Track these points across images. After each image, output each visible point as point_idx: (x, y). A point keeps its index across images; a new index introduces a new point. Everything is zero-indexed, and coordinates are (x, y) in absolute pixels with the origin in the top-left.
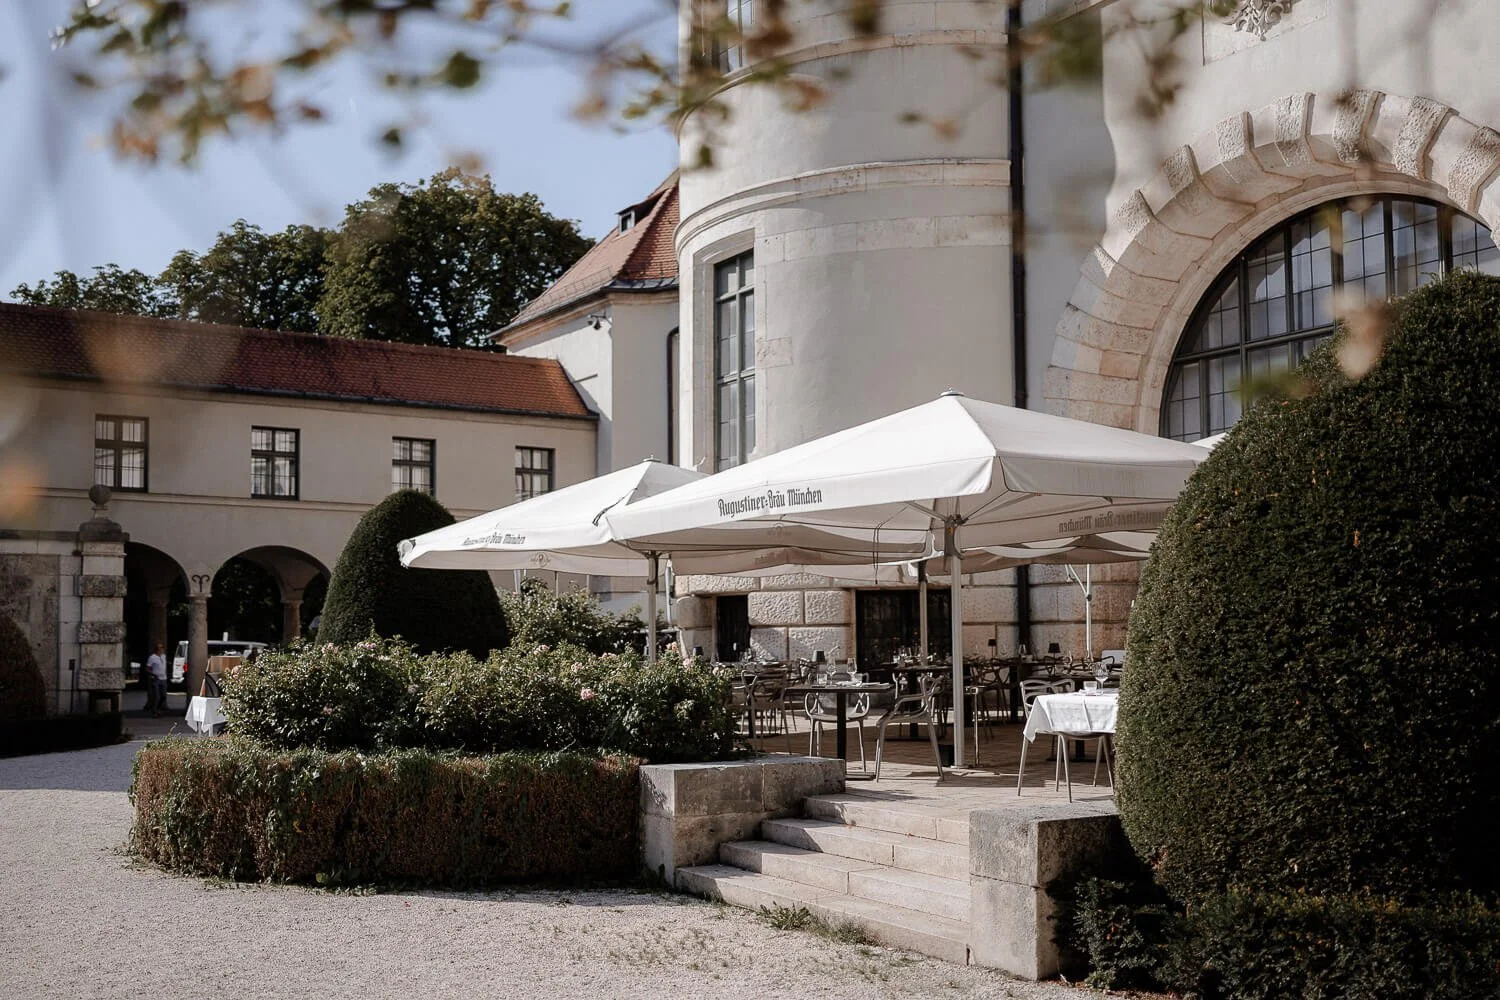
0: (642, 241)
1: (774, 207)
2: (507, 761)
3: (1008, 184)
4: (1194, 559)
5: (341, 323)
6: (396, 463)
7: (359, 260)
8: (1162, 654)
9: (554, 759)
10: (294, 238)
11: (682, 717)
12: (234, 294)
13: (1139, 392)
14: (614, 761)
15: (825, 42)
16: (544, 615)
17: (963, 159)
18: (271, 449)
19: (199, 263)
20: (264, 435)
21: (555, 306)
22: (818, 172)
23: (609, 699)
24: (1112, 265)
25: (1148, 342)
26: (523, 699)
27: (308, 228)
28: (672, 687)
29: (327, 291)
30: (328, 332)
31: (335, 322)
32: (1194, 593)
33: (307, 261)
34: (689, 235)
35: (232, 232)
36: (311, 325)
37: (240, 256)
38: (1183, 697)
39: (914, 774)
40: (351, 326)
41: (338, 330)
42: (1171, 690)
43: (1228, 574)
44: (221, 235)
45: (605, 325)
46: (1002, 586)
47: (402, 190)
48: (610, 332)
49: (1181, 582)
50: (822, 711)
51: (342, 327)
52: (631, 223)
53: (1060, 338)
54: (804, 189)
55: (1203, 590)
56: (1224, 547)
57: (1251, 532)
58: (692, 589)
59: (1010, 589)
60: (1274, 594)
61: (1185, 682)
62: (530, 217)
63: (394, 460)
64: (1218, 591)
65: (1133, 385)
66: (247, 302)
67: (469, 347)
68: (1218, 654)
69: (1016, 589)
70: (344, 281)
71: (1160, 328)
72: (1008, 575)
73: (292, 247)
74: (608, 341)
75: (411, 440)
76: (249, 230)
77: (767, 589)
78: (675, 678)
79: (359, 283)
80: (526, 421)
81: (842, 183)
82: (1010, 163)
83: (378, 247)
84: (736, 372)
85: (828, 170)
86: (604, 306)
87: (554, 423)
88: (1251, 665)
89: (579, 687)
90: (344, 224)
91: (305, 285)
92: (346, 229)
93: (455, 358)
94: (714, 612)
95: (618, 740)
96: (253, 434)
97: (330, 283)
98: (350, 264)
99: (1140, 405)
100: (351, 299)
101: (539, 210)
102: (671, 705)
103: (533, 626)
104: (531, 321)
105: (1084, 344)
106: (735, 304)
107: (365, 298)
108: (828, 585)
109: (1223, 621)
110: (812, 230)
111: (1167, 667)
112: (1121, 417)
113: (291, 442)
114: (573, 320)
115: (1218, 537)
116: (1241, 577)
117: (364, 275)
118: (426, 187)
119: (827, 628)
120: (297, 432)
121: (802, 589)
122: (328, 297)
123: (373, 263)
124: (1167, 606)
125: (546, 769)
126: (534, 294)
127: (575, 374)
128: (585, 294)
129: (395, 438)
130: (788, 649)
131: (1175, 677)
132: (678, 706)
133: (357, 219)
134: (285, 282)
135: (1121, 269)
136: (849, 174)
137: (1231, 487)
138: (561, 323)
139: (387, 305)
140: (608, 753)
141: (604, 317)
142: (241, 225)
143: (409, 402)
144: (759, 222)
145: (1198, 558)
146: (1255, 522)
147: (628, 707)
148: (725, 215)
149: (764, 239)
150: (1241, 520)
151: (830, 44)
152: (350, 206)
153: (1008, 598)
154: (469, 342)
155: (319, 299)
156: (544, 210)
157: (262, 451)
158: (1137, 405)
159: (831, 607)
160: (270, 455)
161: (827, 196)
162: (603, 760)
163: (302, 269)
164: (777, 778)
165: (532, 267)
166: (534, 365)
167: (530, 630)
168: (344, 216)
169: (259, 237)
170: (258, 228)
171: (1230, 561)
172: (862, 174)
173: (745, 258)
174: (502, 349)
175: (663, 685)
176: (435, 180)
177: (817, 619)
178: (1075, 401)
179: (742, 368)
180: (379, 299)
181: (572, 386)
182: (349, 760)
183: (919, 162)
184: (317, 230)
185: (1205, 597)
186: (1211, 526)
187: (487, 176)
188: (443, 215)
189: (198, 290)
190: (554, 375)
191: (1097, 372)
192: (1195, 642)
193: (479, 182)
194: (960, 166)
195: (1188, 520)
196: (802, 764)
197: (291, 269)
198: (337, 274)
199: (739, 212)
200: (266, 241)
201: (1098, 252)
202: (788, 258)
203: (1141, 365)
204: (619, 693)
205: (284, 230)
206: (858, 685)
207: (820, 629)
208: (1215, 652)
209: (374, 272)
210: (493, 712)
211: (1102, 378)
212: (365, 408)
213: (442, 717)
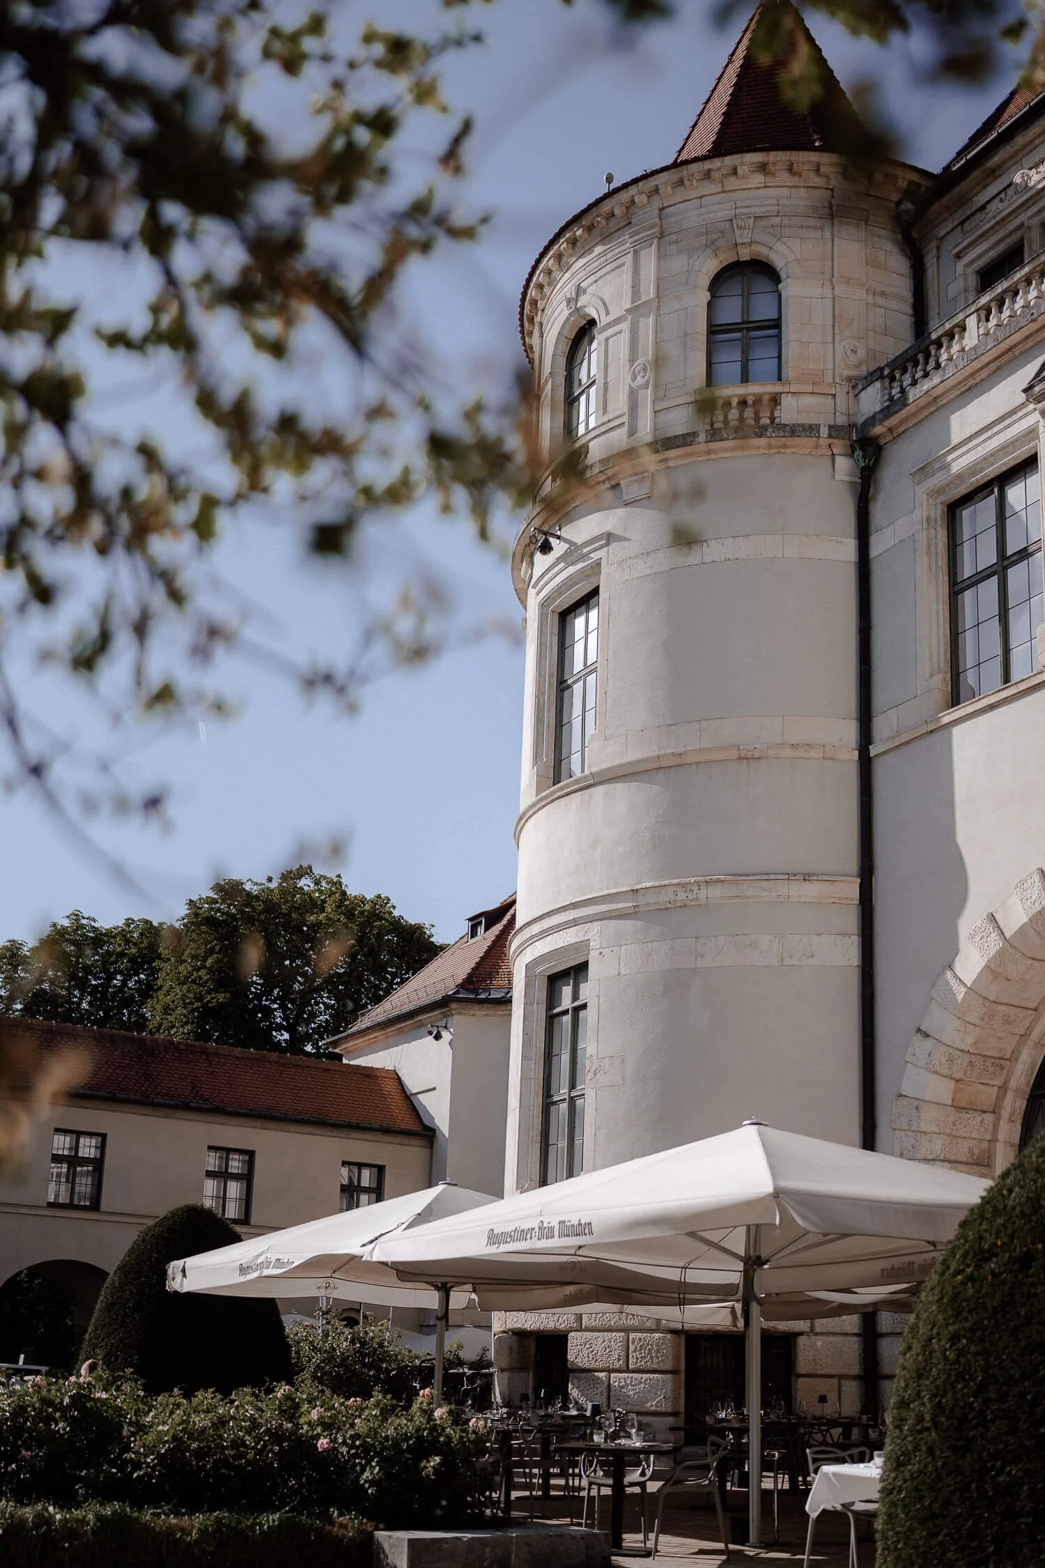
0: (491, 948)
1: (610, 918)
2: (219, 1520)
3: (857, 902)
4: (953, 1316)
5: (172, 1022)
6: (210, 1174)
7: (195, 957)
8: (918, 1424)
9: (274, 1521)
10: (130, 932)
11: (428, 1476)
12: (62, 988)
13: (996, 1126)
14: (346, 1523)
15: (668, 752)
16: (334, 1350)
17: (810, 875)
18: (73, 1154)
19: (28, 954)
20: (68, 1139)
21: (396, 1013)
22: (657, 884)
23: (348, 1452)
24: (963, 990)
25: (1005, 1072)
26: (253, 1448)
27: (147, 922)
28: (420, 1439)
29: (160, 988)
30: (158, 1030)
31: (165, 1022)
32: (951, 1355)
33: (143, 956)
34: (522, 944)
35: (66, 923)
36: (141, 1023)
37: (73, 948)
38: (939, 1476)
39: (702, 1552)
40: (182, 1026)
41: (168, 1030)
42: (926, 1466)
43: (987, 1333)
44: (54, 925)
45: (446, 1036)
46: (847, 1334)
47: (248, 887)
48: (450, 1043)
49: (939, 1341)
50: (602, 1473)
51: (173, 1027)
52: (481, 930)
53: (909, 1066)
54: (641, 900)
55: (961, 1353)
56: (984, 1303)
57: (1011, 1288)
58: (509, 1326)
59: (856, 1339)
60: (1036, 1358)
61: (941, 1457)
62: (381, 919)
63: (207, 1171)
64: (976, 1354)
65: (989, 1118)
66: (76, 997)
67: (308, 1054)
68: (977, 1426)
69: (862, 1339)
70: (178, 979)
71: (1017, 1059)
72: (851, 1323)
73: (127, 942)
74: (447, 1053)
75: (228, 1151)
76: (84, 922)
77: (588, 1330)
78: (424, 1429)
79: (194, 982)
80: (355, 1134)
81: (682, 896)
82: (859, 881)
83: (216, 945)
84: (566, 1090)
85: (667, 882)
86: (446, 1016)
87: (388, 1138)
88: (1012, 1440)
89: (318, 1437)
90: (183, 919)
91: (140, 981)
92: (185, 925)
93: (283, 1065)
94: (533, 1352)
95: (353, 1499)
96: (56, 1137)
97: (164, 979)
98: (185, 961)
99: (997, 1140)
100: (184, 997)
101: (391, 913)
102: (417, 1461)
103: (322, 1361)
104: (368, 1028)
105: (935, 1072)
106: (567, 1019)
107: (199, 998)
108: (654, 1327)
109: (982, 1387)
110: (650, 944)
111: (922, 1439)
112: (976, 1151)
113: (96, 1147)
114: (413, 1029)
115: (978, 1291)
116: (1001, 1337)
117: (200, 973)
118: (273, 885)
119: (652, 1376)
120: (103, 1137)
121: (627, 1330)
122: (161, 994)
123: (210, 961)
124: (924, 1369)
125: (262, 1532)
126: (377, 1000)
127: (412, 1085)
128: (428, 1002)
129: (210, 1148)
130: (609, 1397)
131: (931, 1451)
132: (424, 1463)
133: (197, 915)
134: (119, 977)
135: (973, 995)
136: (689, 886)
137: (994, 1236)
138: (400, 1032)
139: (220, 1005)
140: (341, 1515)
141: (446, 1027)
142: (76, 916)
143: (228, 1109)
144: (594, 934)
145: (958, 1314)
146: (1016, 1276)
147: (369, 1462)
148: (558, 926)
149: (598, 951)
150: (1002, 1273)
151: (673, 754)
152: (191, 900)
153: (852, 1348)
154: (309, 1048)
155: (151, 997)
156: (396, 913)
157: (63, 1155)
158: (994, 1140)
159: (658, 1351)
160: (73, 1160)
161: (667, 908)
162: (332, 1523)
163: (136, 965)
164: (530, 1552)
165: (379, 970)
166: (369, 1074)
167: (318, 1366)
168: (184, 910)
169: (95, 929)
170: (94, 920)
171: (989, 1319)
172: (703, 887)
173: (579, 971)
174: (339, 1057)
175: (411, 1438)
176: (285, 877)
177: (641, 1365)
178: (925, 1133)
179: (573, 1086)
180: (213, 998)
181: (408, 1099)
182: (38, 1516)
183: (766, 877)
184: (155, 924)
185: (962, 1360)
186: (971, 1278)
187: (339, 876)
188: (289, 915)
189: (23, 982)
190: (390, 1087)
191: (950, 1103)
192: (952, 1410)
193: (331, 882)
194: (807, 882)
195: (951, 1271)
196: (560, 1536)
197: (124, 964)
198: (171, 971)
199: (575, 923)
200: (102, 934)
201: (949, 975)
202: (623, 972)
203: (997, 1097)
204: (360, 1446)
205: (120, 923)
206: (638, 1444)
207: (645, 1376)
208: (974, 1422)
209: (210, 970)
210: (215, 1462)
211: (954, 1109)
212: (179, 1114)
213: (155, 1466)
